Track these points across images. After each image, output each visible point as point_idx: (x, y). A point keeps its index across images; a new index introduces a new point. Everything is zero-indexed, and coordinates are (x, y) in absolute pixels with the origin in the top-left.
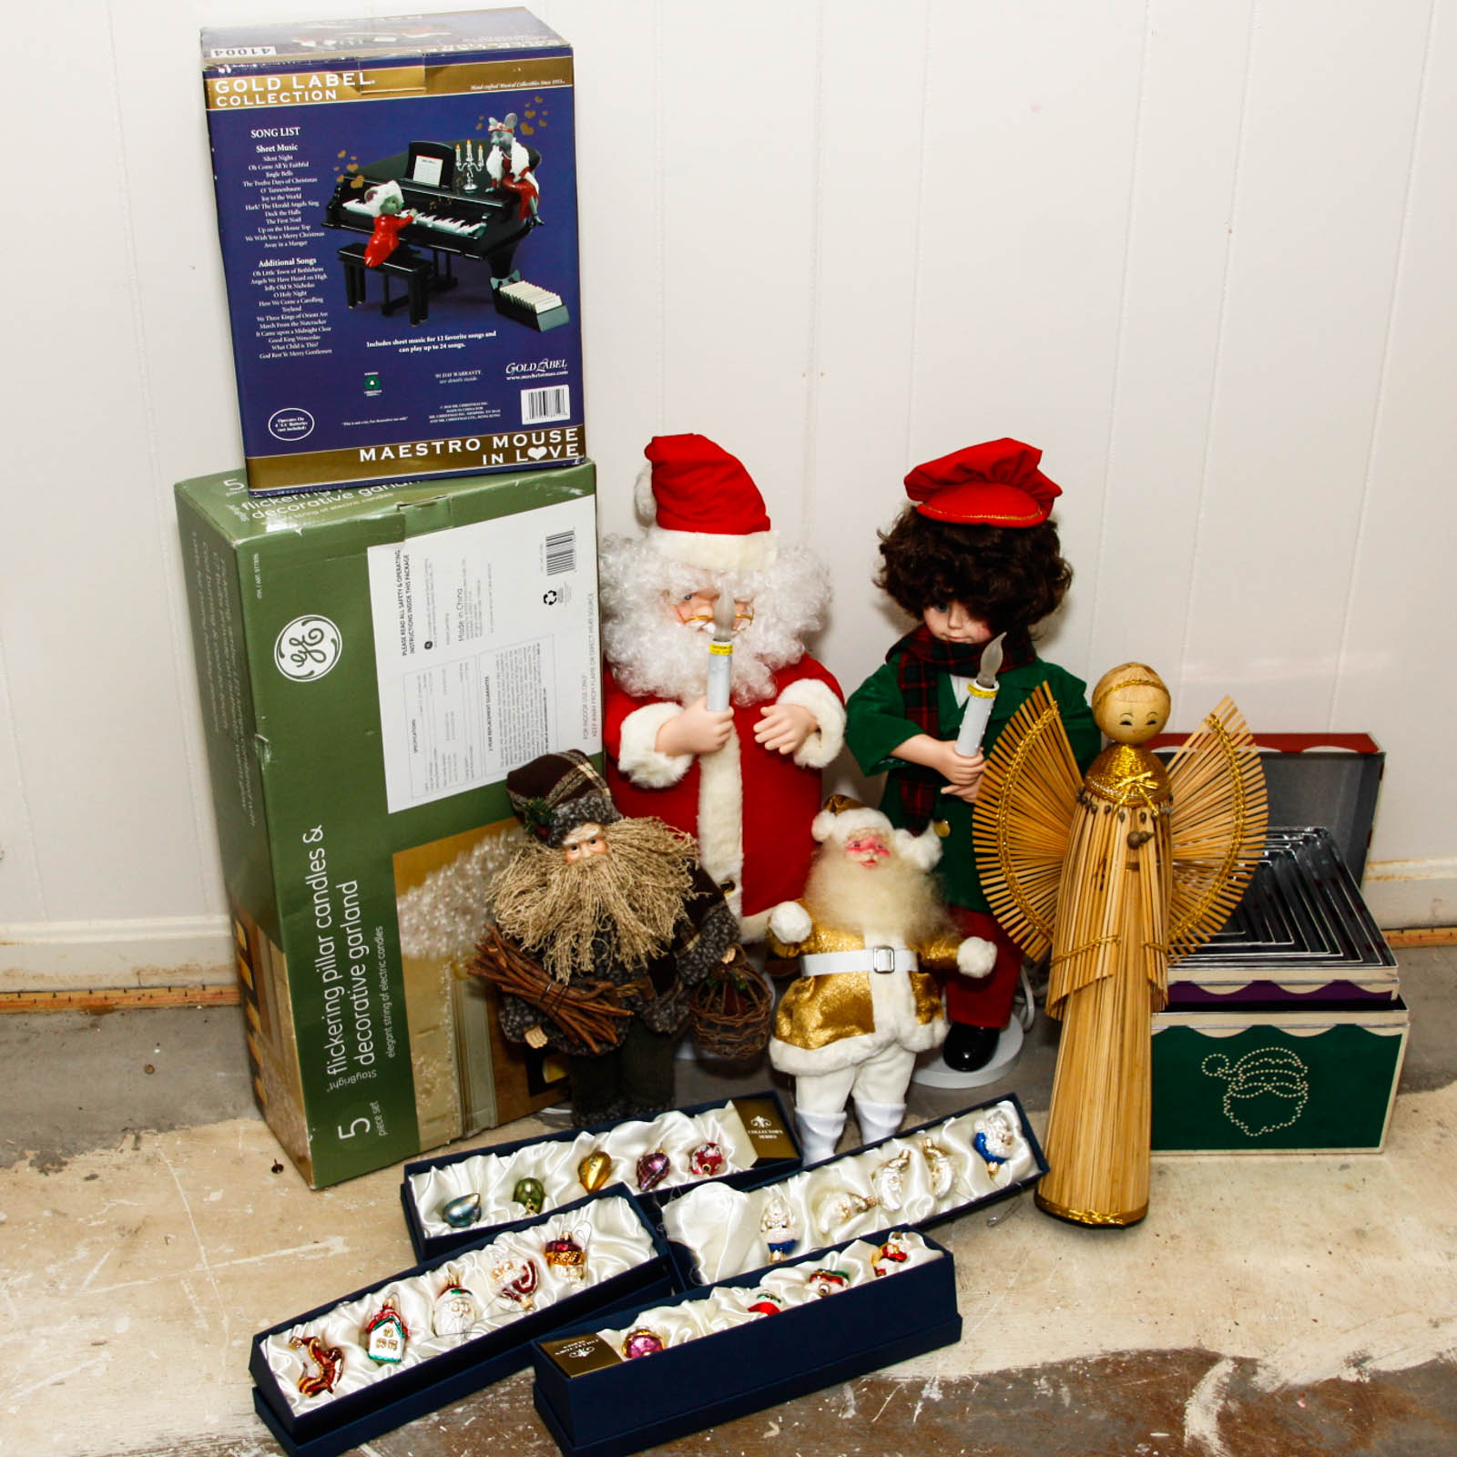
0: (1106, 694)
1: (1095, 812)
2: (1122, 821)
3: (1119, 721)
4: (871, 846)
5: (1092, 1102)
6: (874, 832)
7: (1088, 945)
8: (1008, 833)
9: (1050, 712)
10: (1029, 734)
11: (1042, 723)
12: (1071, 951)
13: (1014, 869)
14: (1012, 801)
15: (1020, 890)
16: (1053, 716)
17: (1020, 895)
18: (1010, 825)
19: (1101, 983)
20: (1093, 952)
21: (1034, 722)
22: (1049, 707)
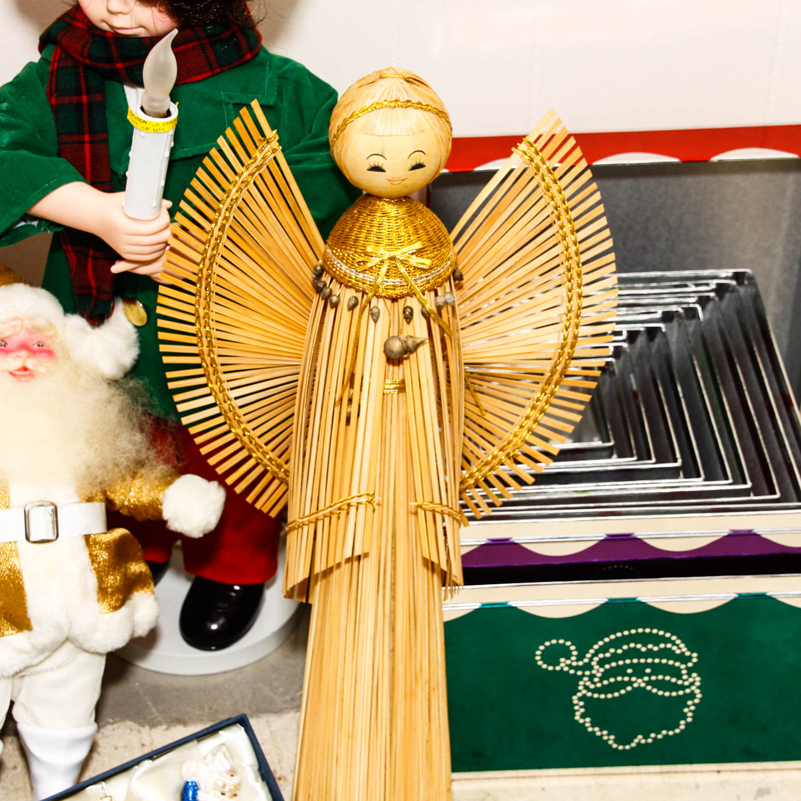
0: (345, 124)
1: (335, 306)
2: (375, 322)
3: (368, 167)
4: (24, 346)
5: (351, 736)
6: (27, 323)
7: (331, 506)
8: (215, 334)
9: (268, 147)
10: (236, 182)
11: (255, 165)
12: (309, 516)
13: (227, 385)
14: (217, 285)
15: (239, 417)
16: (273, 152)
17: (239, 422)
18: (217, 321)
19: (355, 564)
20: (339, 518)
21: (243, 164)
22: (264, 140)
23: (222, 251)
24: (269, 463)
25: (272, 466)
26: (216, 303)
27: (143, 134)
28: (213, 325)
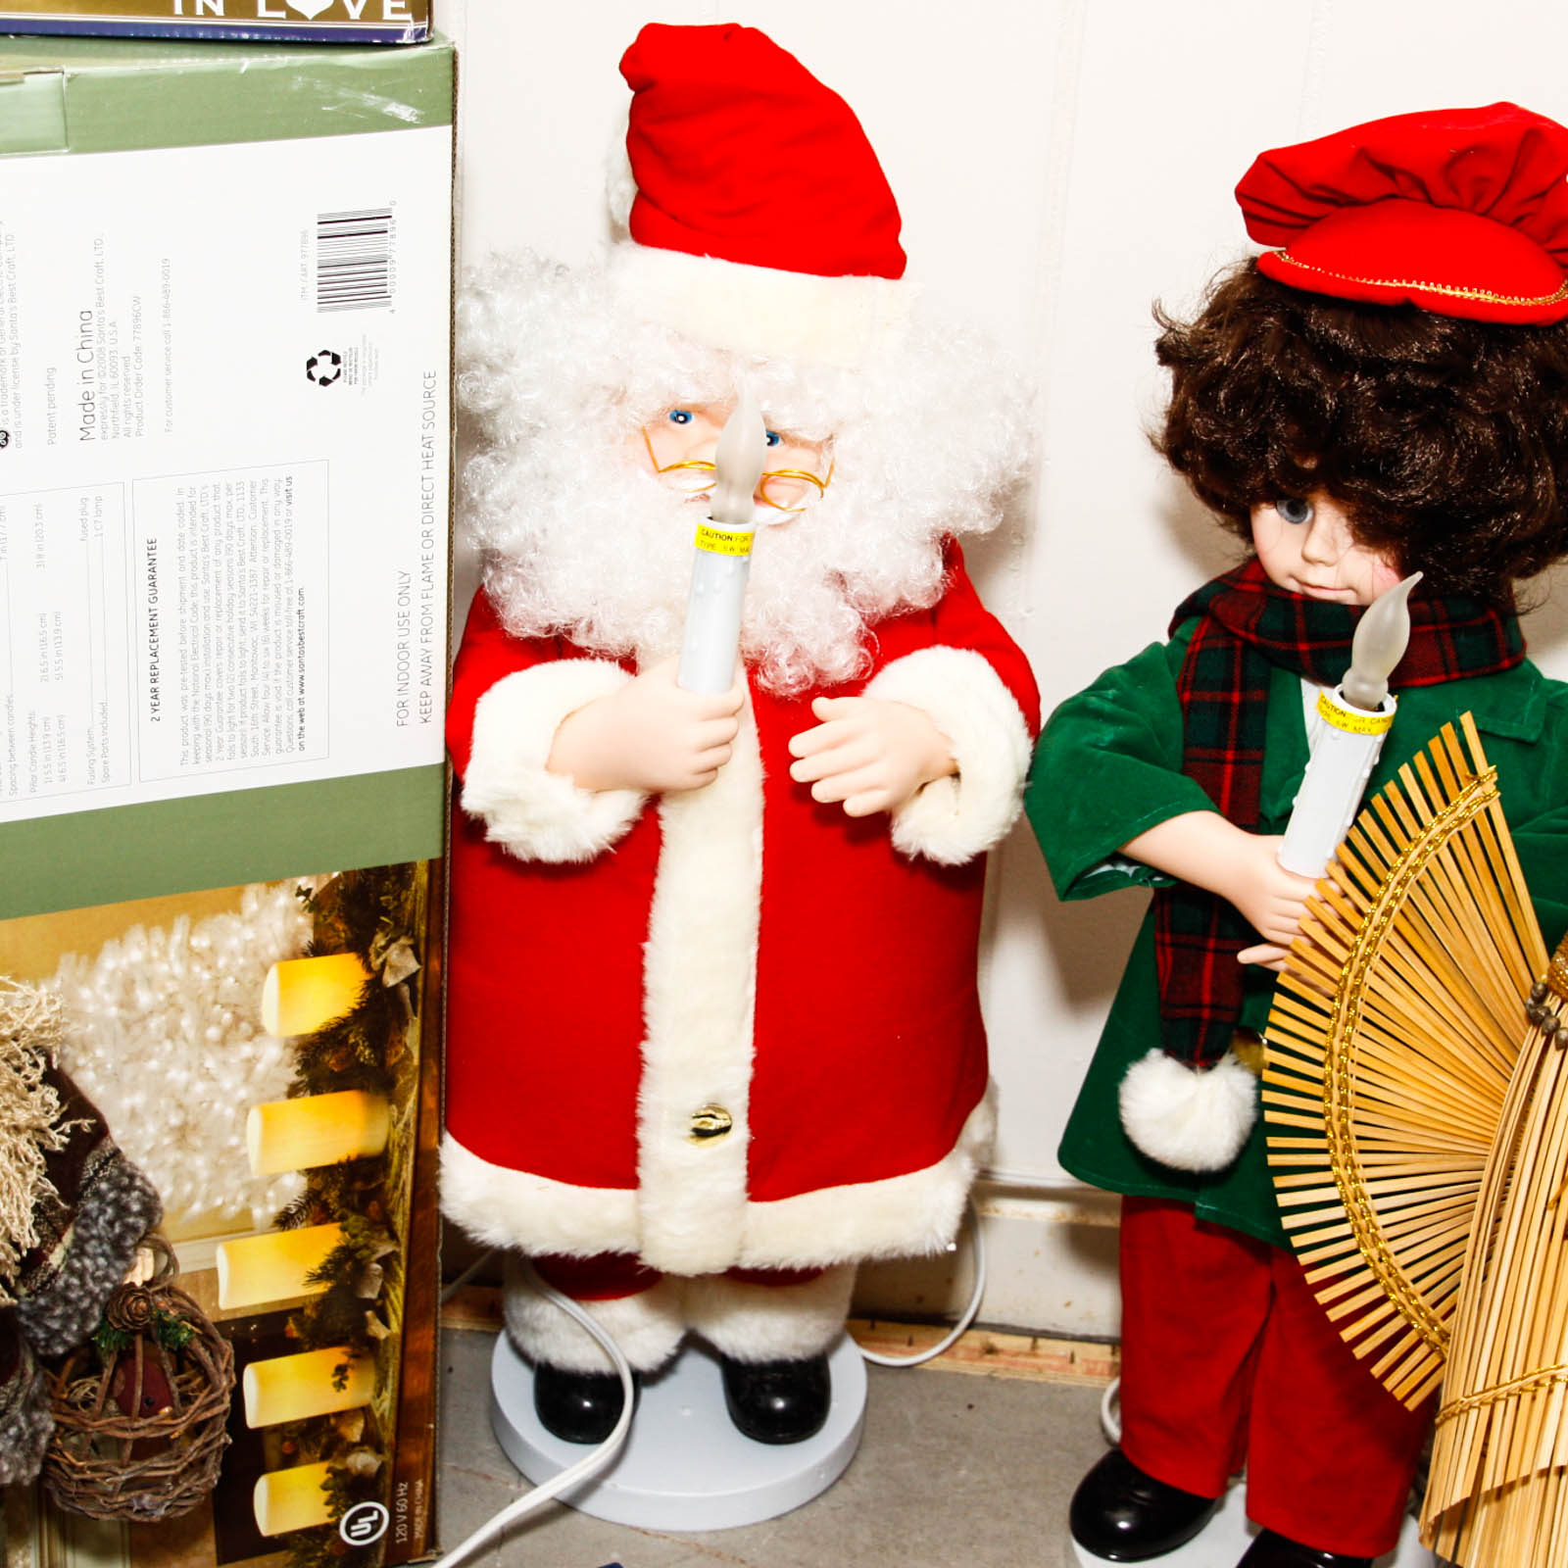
7: (1523, 1379)
8: (1353, 1083)
9: (1478, 792)
10: (1419, 840)
11: (1454, 816)
12: (1483, 1392)
13: (1362, 1173)
14: (1367, 1003)
15: (1376, 1228)
16: (1485, 801)
17: (1375, 1239)
18: (1359, 1064)
19: (1553, 1478)
20: (1534, 1398)
21: (1434, 813)
22: (1473, 779)
23: (1383, 949)
24: (1415, 1315)
25: (1419, 1319)
26: (1361, 1034)
27: (1336, 733)
28: (1352, 1068)
